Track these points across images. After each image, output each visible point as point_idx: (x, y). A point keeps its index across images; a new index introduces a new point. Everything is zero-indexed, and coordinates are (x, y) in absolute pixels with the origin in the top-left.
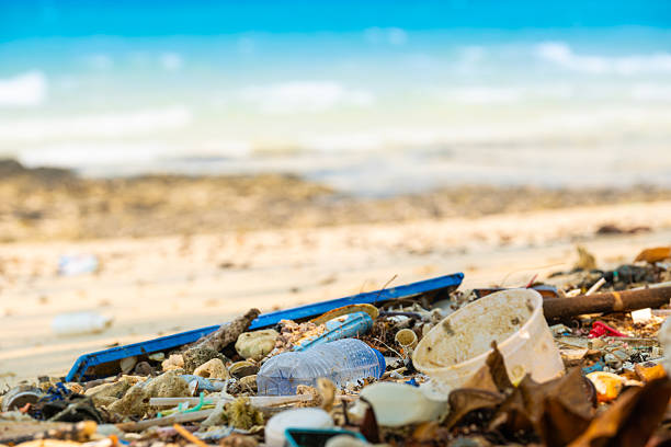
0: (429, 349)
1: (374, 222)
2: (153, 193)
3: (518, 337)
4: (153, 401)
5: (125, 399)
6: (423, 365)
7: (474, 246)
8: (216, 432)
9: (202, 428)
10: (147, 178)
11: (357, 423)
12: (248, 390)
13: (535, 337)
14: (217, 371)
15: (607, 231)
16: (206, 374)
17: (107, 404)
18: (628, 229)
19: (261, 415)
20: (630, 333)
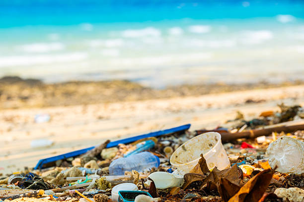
0: (177, 157)
1: (158, 98)
2: (72, 88)
3: (211, 152)
4: (68, 179)
5: (57, 178)
6: (174, 163)
7: (197, 108)
8: (93, 191)
9: (87, 190)
10: (70, 83)
11: (147, 188)
12: (105, 173)
13: (218, 151)
14: (94, 165)
15: (249, 102)
16: (89, 167)
17: (50, 180)
18: (257, 101)
19: (110, 184)
20: (257, 147)
